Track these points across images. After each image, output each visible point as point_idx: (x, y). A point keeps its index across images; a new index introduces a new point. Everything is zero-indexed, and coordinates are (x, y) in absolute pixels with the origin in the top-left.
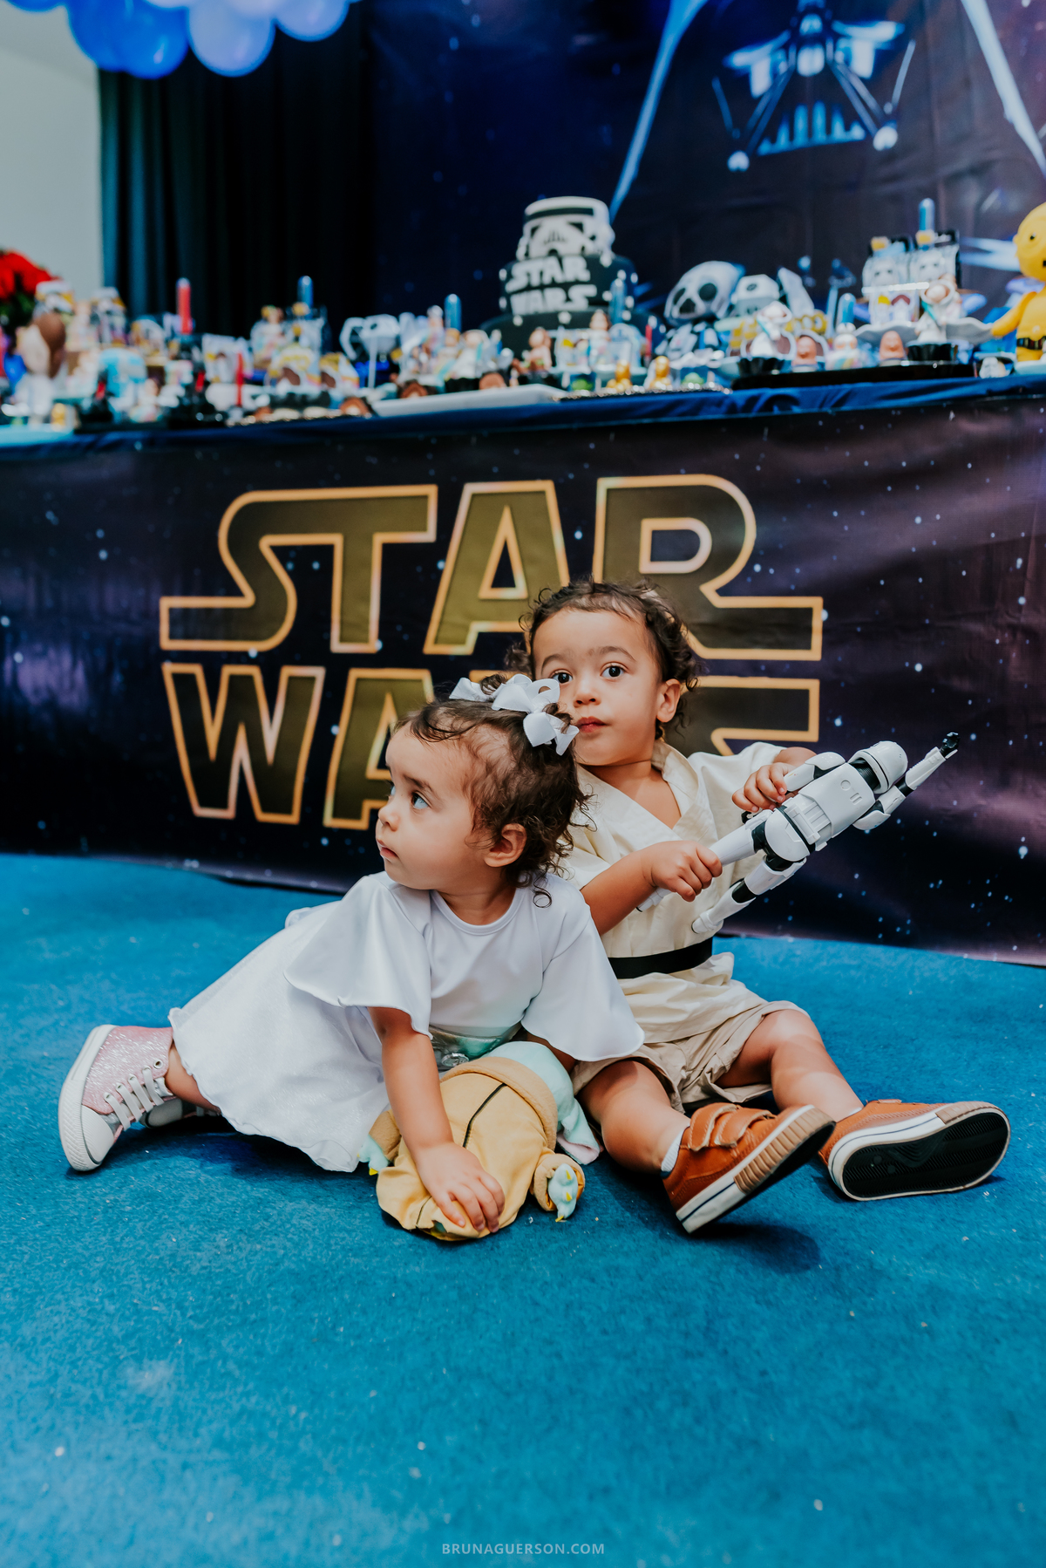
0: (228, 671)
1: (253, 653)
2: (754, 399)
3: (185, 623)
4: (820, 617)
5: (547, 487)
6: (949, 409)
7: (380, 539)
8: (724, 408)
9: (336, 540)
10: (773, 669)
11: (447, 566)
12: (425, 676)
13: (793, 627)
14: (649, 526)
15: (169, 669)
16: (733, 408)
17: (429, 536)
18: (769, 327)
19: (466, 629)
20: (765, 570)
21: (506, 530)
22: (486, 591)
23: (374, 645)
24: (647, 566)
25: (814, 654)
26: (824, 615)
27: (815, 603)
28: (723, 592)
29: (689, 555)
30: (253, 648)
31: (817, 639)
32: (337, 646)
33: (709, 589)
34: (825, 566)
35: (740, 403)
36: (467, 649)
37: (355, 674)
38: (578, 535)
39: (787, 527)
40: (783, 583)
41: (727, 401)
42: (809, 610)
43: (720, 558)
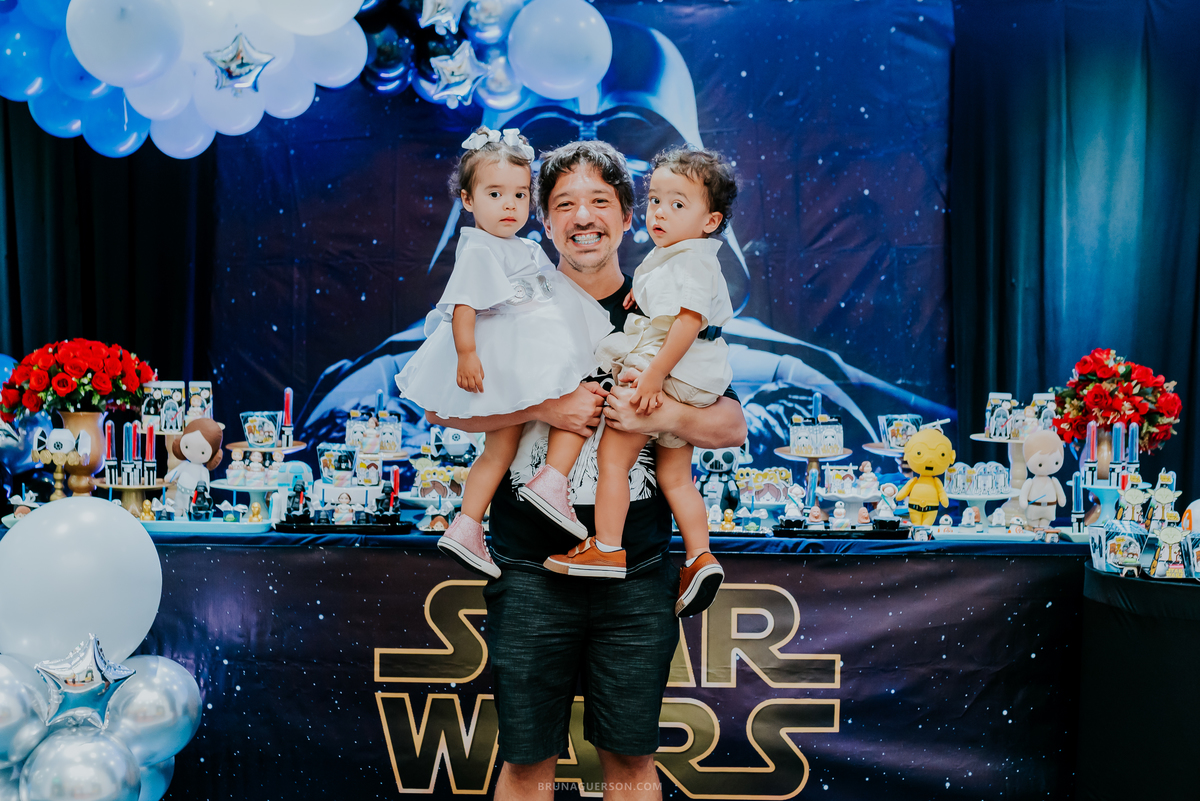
1: (453, 685)
2: (797, 544)
3: (390, 665)
4: (839, 665)
6: (906, 557)
8: (780, 548)
10: (813, 694)
13: (825, 670)
14: (735, 611)
16: (785, 549)
18: (795, 499)
20: (806, 639)
24: (735, 635)
25: (836, 685)
26: (842, 664)
27: (837, 657)
30: (453, 682)
31: (838, 677)
34: (842, 637)
35: (790, 546)
39: (818, 615)
40: (818, 646)
41: (782, 544)
42: (833, 662)
43: (779, 633)
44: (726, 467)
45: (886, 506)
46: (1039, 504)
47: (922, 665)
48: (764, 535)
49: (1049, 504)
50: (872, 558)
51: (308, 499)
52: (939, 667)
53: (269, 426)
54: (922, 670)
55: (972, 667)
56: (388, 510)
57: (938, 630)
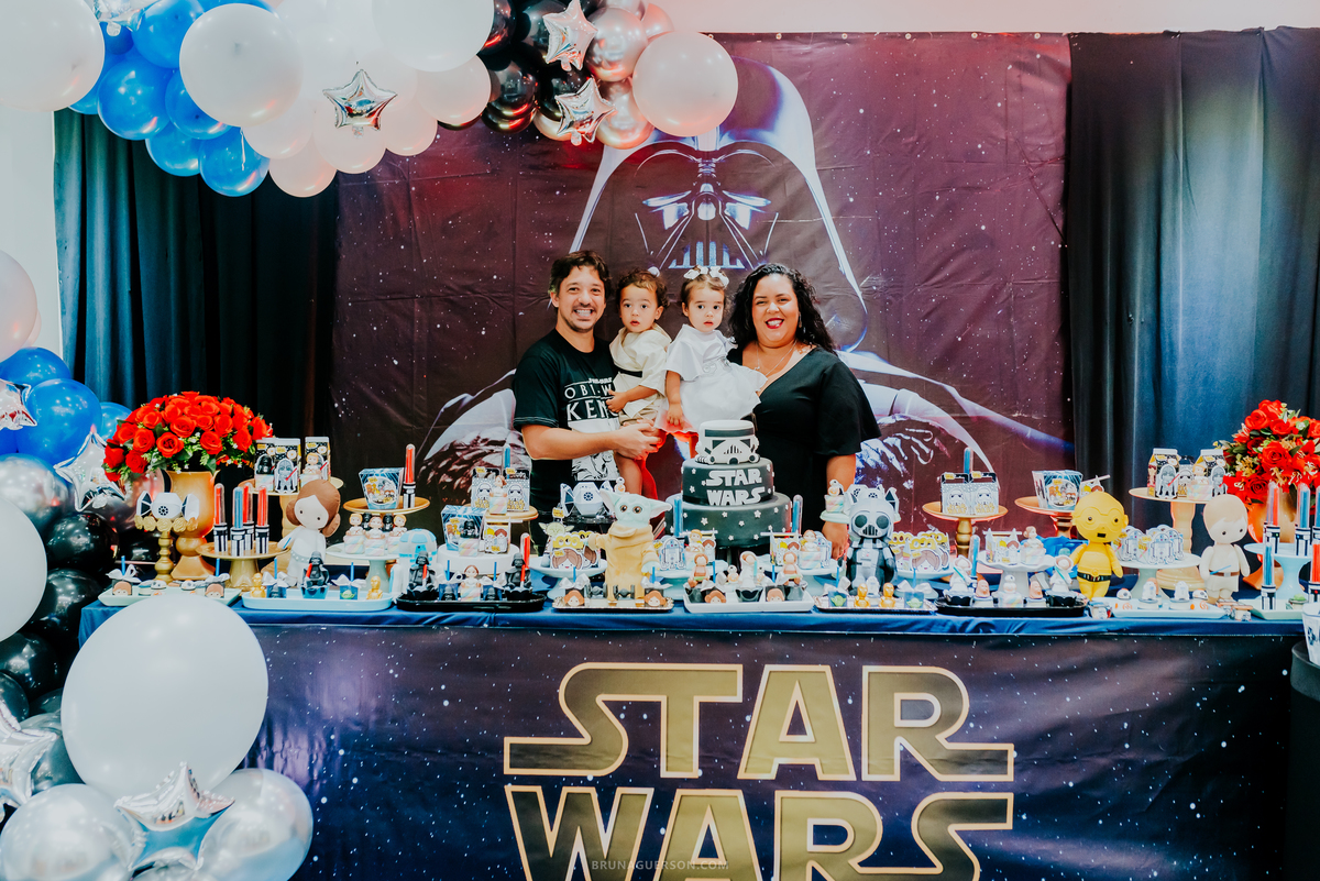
0: (565, 790)
1: (590, 778)
2: (966, 624)
3: (521, 754)
4: (1012, 755)
5: (827, 669)
6: (1085, 638)
7: (697, 700)
8: (947, 628)
9: (662, 699)
10: (984, 787)
11: (752, 719)
12: (739, 794)
13: (998, 760)
14: (899, 697)
15: (509, 789)
16: (953, 629)
17: (738, 698)
18: (962, 572)
19: (772, 762)
20: (976, 727)
21: (797, 696)
22: (784, 736)
23: (697, 773)
24: (898, 722)
25: (1009, 777)
26: (1015, 754)
27: (1010, 747)
28: (950, 739)
29: (927, 716)
30: (590, 775)
31: (1011, 768)
32: (664, 774)
33: (941, 737)
34: (1015, 724)
35: (959, 625)
36: (772, 776)
37: (679, 792)
38: (850, 701)
39: (988, 701)
40: (989, 735)
41: (950, 624)
42: (1006, 752)
43: (947, 719)
44: (880, 532)
45: (1061, 580)
46: (1222, 574)
47: (1103, 755)
48: (928, 613)
49: (1233, 574)
50: (1048, 639)
51: (432, 572)
52: (1121, 757)
53: (390, 485)
54: (1103, 761)
55: (1156, 757)
56: (518, 585)
57: (1121, 716)
